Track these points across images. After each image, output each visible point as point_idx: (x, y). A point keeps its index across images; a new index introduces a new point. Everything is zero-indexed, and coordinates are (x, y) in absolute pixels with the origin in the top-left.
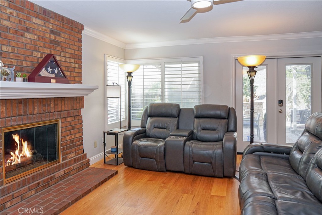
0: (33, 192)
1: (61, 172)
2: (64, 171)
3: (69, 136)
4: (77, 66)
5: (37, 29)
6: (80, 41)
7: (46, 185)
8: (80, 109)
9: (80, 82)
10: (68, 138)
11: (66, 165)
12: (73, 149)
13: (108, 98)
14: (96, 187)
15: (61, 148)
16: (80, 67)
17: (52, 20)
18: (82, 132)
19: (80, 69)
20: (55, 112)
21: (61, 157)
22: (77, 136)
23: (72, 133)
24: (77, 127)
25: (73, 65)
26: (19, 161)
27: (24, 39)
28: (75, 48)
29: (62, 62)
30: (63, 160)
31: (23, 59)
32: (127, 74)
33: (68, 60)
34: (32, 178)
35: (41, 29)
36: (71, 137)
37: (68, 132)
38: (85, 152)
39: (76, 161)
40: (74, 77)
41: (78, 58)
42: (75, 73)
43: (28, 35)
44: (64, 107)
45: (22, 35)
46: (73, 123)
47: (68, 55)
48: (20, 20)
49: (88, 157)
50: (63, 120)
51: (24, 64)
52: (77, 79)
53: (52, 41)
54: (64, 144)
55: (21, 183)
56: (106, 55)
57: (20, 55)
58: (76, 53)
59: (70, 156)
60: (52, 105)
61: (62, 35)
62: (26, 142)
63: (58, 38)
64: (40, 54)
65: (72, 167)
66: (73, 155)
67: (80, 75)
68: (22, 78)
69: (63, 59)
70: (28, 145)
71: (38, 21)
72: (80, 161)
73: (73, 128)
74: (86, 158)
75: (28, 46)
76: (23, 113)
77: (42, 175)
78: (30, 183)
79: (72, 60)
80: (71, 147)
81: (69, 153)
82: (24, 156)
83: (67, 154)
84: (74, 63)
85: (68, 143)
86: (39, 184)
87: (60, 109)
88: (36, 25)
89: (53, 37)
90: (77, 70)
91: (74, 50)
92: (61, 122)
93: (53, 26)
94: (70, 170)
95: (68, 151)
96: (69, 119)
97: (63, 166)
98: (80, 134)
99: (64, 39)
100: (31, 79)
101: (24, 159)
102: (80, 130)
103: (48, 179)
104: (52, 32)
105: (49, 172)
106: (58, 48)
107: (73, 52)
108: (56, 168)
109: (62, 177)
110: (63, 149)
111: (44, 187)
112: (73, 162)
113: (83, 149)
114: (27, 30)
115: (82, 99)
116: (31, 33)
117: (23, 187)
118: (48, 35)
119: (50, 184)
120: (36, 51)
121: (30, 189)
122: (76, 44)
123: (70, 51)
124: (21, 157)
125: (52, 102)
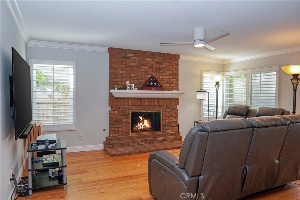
0: (143, 143)
1: (161, 138)
2: (163, 138)
3: (168, 120)
4: (174, 80)
5: (149, 63)
6: (177, 65)
7: (151, 142)
8: (176, 105)
9: (177, 89)
10: (167, 121)
11: (165, 135)
12: (170, 128)
15: (162, 125)
16: (177, 80)
17: (157, 57)
18: (177, 119)
19: (177, 82)
20: (157, 105)
21: (162, 130)
22: (174, 120)
23: (170, 118)
24: (174, 115)
25: (171, 80)
26: (142, 128)
27: (141, 70)
28: (173, 70)
29: (164, 79)
30: (163, 132)
31: (140, 79)
33: (168, 77)
34: (144, 136)
35: (150, 63)
36: (169, 120)
37: (168, 118)
38: (179, 132)
39: (171, 134)
40: (172, 87)
41: (176, 75)
42: (173, 84)
43: (143, 67)
44: (164, 103)
45: (140, 68)
46: (170, 113)
47: (168, 74)
48: (139, 61)
50: (164, 110)
51: (141, 81)
52: (174, 88)
53: (157, 68)
54: (164, 124)
55: (138, 137)
56: (202, 71)
57: (139, 77)
58: (174, 72)
59: (168, 131)
60: (156, 102)
61: (164, 64)
62: (146, 120)
63: (161, 66)
64: (149, 76)
65: (168, 137)
66: (170, 131)
67: (176, 85)
68: (137, 88)
69: (165, 77)
70: (147, 121)
71: (149, 59)
72: (175, 135)
73: (171, 116)
74: (180, 135)
75: (143, 73)
76: (139, 105)
77: (149, 136)
78: (142, 138)
79: (171, 77)
80: (168, 126)
81: (167, 130)
82: (145, 126)
83: (166, 129)
84: (173, 78)
85: (167, 123)
86: (147, 140)
87: (161, 104)
88: (148, 62)
89: (158, 66)
90: (174, 82)
91: (173, 71)
92: (163, 111)
93: (157, 60)
94: (167, 139)
95: (167, 128)
96: (168, 110)
97: (162, 135)
98: (176, 120)
99: (165, 66)
100: (142, 89)
102: (176, 117)
103: (152, 139)
104: (157, 63)
105: (153, 136)
106: (161, 71)
107: (172, 72)
108: (158, 135)
109: (162, 141)
110: (163, 126)
111: (150, 142)
112: (169, 135)
113: (178, 129)
114: (143, 65)
115: (177, 99)
116: (144, 66)
117: (139, 139)
118: (154, 66)
119: (154, 142)
120: (148, 74)
121: (142, 141)
122: (174, 67)
123: (169, 72)
124: (143, 126)
125: (156, 100)
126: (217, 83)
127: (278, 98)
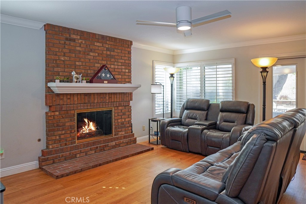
0: (93, 152)
1: (113, 143)
2: (116, 142)
3: (120, 120)
4: (127, 71)
5: (98, 49)
6: (130, 53)
7: (102, 149)
8: (130, 101)
9: (130, 82)
10: (119, 121)
11: (117, 139)
12: (123, 129)
13: (156, 94)
14: (133, 155)
15: (114, 127)
16: (130, 72)
17: (108, 42)
18: (131, 118)
19: (130, 73)
20: (109, 102)
21: (114, 133)
22: (127, 120)
23: (122, 118)
24: (127, 113)
25: (124, 70)
26: (88, 132)
27: (89, 57)
28: (126, 58)
29: (115, 69)
30: (115, 135)
31: (88, 69)
32: (170, 76)
33: (120, 67)
34: (93, 143)
35: (100, 49)
36: (122, 120)
37: (120, 117)
38: (133, 133)
39: (125, 137)
40: (125, 79)
41: (128, 66)
42: (125, 76)
43: (92, 54)
44: (116, 99)
45: (88, 54)
46: (123, 111)
47: (120, 64)
48: (87, 45)
49: (135, 137)
50: (116, 108)
51: (89, 72)
52: (127, 80)
53: (107, 55)
54: (116, 125)
55: (86, 145)
56: (154, 61)
57: (86, 67)
58: (127, 62)
59: (121, 133)
60: (107, 98)
61: (116, 50)
63: (112, 53)
64: (99, 65)
65: (122, 141)
66: (124, 133)
67: (129, 77)
68: (86, 81)
69: (116, 67)
71: (98, 44)
72: (128, 138)
73: (124, 114)
74: (134, 137)
75: (91, 61)
76: (87, 102)
77: (99, 142)
78: (91, 146)
79: (123, 67)
80: (122, 127)
81: (120, 132)
82: (91, 130)
83: (119, 132)
84: (125, 69)
85: (120, 124)
86: (97, 147)
87: (113, 101)
88: (97, 47)
89: (108, 53)
90: (127, 74)
91: (125, 60)
92: (114, 109)
93: (108, 46)
94: (120, 143)
95: (120, 130)
96: (120, 108)
97: (115, 139)
98: (129, 119)
99: (117, 53)
100: (91, 82)
101: (91, 131)
102: (129, 116)
103: (103, 146)
104: (108, 49)
105: (105, 141)
106: (113, 60)
107: (124, 62)
108: (110, 139)
109: (114, 147)
110: (116, 128)
111: (101, 150)
112: (122, 138)
113: (132, 130)
114: (91, 51)
115: (131, 94)
116: (93, 52)
117: (87, 147)
118: (105, 52)
119: (105, 149)
120: (97, 63)
121: (91, 150)
122: (126, 55)
123: (121, 61)
124: (89, 129)
125: (107, 95)
126: (172, 75)
127: (235, 91)
